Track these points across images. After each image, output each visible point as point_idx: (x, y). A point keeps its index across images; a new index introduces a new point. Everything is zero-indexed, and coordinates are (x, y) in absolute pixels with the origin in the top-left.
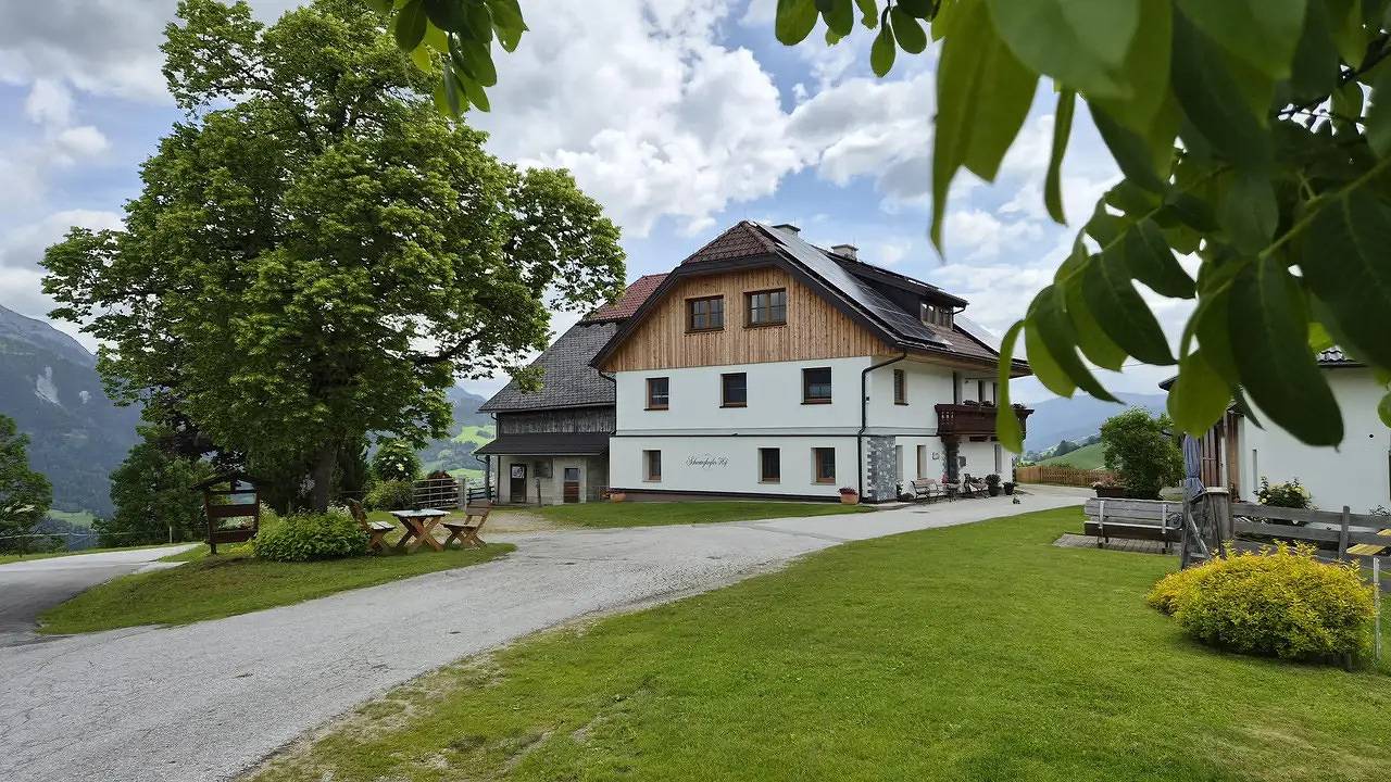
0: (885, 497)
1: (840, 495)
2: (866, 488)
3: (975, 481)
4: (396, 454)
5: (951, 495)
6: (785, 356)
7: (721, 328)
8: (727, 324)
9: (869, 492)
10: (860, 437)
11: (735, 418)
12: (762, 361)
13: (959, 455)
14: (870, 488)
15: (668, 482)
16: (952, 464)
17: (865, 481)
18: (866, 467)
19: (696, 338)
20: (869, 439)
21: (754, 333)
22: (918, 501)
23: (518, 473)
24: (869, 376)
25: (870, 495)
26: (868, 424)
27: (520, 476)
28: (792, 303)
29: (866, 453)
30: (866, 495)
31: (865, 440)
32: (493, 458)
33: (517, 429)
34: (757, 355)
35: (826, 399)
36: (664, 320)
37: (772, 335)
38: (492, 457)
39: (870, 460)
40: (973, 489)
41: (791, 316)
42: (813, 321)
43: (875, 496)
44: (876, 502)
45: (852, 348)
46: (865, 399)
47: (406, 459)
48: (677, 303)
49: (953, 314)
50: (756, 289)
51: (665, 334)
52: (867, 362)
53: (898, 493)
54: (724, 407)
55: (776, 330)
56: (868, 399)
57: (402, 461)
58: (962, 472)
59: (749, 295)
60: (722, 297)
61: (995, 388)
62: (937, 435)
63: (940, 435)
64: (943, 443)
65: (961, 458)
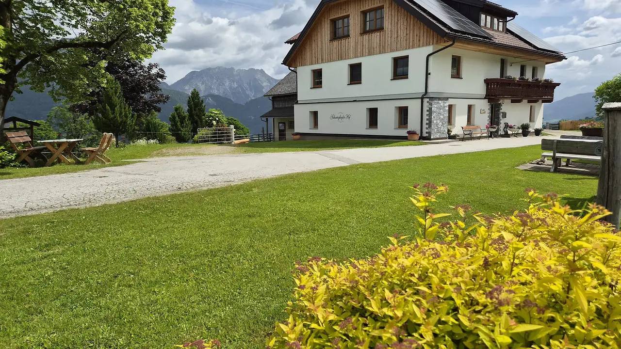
0: (438, 136)
1: (407, 135)
2: (425, 131)
3: (511, 127)
4: (213, 117)
5: (492, 135)
6: (382, 51)
7: (348, 36)
8: (352, 33)
9: (427, 133)
10: (422, 99)
11: (356, 91)
12: (370, 54)
13: (501, 111)
14: (427, 131)
15: (322, 129)
16: (495, 117)
17: (425, 126)
18: (425, 117)
19: (336, 43)
20: (428, 100)
21: (366, 37)
22: (463, 139)
23: (282, 127)
24: (431, 58)
25: (427, 135)
26: (429, 90)
27: (282, 128)
28: (387, 15)
29: (426, 108)
30: (425, 135)
31: (426, 100)
32: (271, 120)
33: (281, 105)
34: (367, 51)
35: (405, 76)
36: (319, 35)
37: (376, 36)
38: (269, 118)
39: (428, 113)
40: (510, 132)
41: (387, 24)
42: (399, 26)
43: (430, 135)
44: (430, 139)
45: (421, 42)
46: (427, 74)
47: (217, 119)
48: (326, 23)
49: (506, 22)
50: (367, 8)
51: (320, 42)
52: (430, 49)
53: (449, 134)
54: (351, 84)
55: (378, 34)
56: (430, 74)
57: (215, 120)
58: (503, 122)
59: (364, 13)
60: (348, 16)
61: (534, 70)
62: (485, 98)
63: (487, 98)
64: (489, 103)
65: (503, 113)
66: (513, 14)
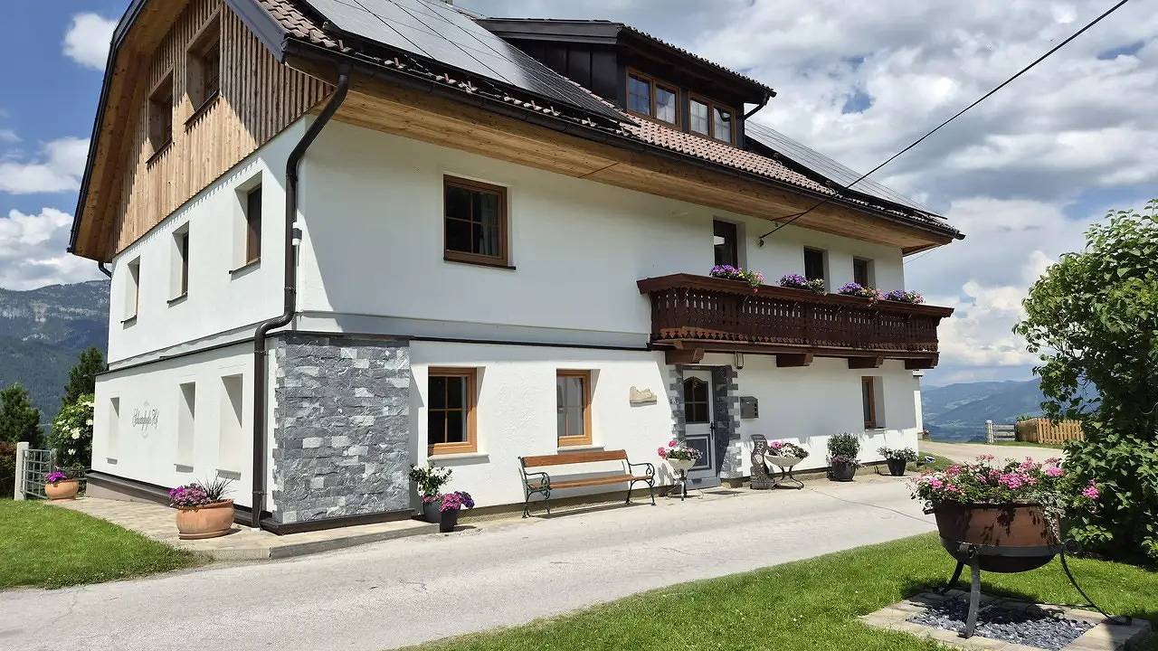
2: (269, 484)
6: (217, 170)
7: (170, 139)
8: (175, 127)
9: (274, 496)
10: (261, 339)
12: (200, 186)
13: (735, 393)
19: (155, 169)
20: (282, 344)
21: (194, 131)
24: (304, 171)
25: (275, 505)
28: (225, 43)
31: (274, 347)
34: (195, 178)
43: (280, 509)
44: (279, 528)
46: (291, 233)
48: (145, 113)
50: (197, 34)
52: (300, 135)
55: (212, 113)
56: (299, 234)
58: (745, 431)
59: (204, 58)
61: (862, 270)
62: (649, 348)
63: (657, 348)
64: (673, 367)
65: (743, 400)
66: (761, 95)
